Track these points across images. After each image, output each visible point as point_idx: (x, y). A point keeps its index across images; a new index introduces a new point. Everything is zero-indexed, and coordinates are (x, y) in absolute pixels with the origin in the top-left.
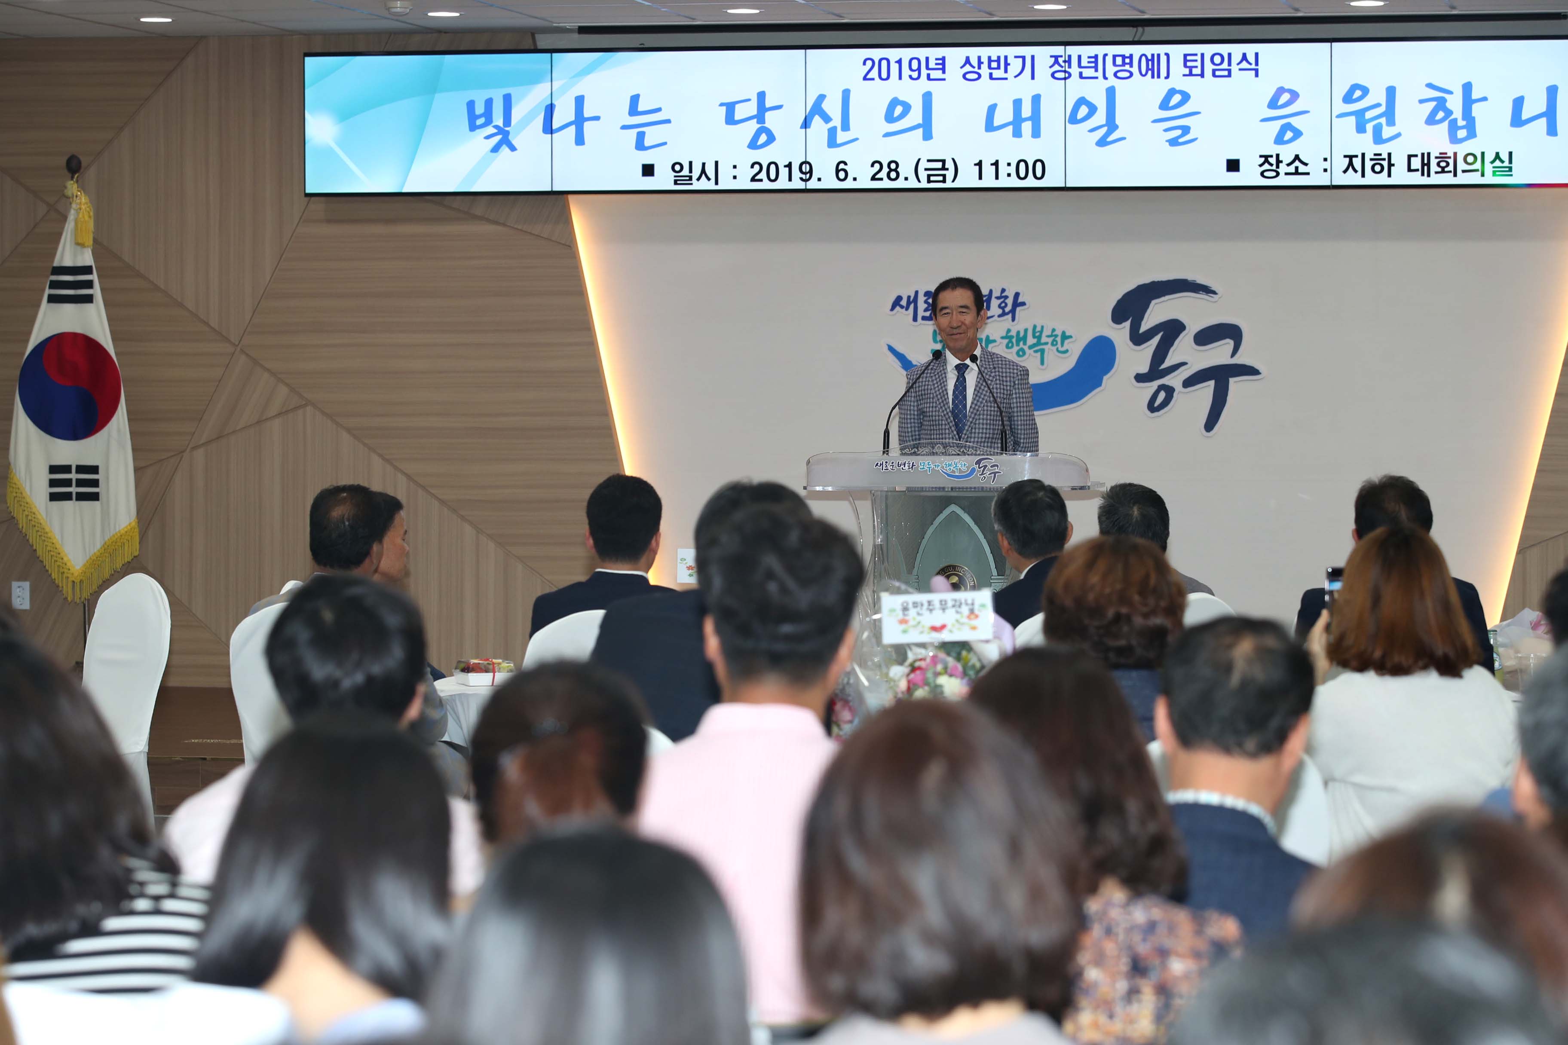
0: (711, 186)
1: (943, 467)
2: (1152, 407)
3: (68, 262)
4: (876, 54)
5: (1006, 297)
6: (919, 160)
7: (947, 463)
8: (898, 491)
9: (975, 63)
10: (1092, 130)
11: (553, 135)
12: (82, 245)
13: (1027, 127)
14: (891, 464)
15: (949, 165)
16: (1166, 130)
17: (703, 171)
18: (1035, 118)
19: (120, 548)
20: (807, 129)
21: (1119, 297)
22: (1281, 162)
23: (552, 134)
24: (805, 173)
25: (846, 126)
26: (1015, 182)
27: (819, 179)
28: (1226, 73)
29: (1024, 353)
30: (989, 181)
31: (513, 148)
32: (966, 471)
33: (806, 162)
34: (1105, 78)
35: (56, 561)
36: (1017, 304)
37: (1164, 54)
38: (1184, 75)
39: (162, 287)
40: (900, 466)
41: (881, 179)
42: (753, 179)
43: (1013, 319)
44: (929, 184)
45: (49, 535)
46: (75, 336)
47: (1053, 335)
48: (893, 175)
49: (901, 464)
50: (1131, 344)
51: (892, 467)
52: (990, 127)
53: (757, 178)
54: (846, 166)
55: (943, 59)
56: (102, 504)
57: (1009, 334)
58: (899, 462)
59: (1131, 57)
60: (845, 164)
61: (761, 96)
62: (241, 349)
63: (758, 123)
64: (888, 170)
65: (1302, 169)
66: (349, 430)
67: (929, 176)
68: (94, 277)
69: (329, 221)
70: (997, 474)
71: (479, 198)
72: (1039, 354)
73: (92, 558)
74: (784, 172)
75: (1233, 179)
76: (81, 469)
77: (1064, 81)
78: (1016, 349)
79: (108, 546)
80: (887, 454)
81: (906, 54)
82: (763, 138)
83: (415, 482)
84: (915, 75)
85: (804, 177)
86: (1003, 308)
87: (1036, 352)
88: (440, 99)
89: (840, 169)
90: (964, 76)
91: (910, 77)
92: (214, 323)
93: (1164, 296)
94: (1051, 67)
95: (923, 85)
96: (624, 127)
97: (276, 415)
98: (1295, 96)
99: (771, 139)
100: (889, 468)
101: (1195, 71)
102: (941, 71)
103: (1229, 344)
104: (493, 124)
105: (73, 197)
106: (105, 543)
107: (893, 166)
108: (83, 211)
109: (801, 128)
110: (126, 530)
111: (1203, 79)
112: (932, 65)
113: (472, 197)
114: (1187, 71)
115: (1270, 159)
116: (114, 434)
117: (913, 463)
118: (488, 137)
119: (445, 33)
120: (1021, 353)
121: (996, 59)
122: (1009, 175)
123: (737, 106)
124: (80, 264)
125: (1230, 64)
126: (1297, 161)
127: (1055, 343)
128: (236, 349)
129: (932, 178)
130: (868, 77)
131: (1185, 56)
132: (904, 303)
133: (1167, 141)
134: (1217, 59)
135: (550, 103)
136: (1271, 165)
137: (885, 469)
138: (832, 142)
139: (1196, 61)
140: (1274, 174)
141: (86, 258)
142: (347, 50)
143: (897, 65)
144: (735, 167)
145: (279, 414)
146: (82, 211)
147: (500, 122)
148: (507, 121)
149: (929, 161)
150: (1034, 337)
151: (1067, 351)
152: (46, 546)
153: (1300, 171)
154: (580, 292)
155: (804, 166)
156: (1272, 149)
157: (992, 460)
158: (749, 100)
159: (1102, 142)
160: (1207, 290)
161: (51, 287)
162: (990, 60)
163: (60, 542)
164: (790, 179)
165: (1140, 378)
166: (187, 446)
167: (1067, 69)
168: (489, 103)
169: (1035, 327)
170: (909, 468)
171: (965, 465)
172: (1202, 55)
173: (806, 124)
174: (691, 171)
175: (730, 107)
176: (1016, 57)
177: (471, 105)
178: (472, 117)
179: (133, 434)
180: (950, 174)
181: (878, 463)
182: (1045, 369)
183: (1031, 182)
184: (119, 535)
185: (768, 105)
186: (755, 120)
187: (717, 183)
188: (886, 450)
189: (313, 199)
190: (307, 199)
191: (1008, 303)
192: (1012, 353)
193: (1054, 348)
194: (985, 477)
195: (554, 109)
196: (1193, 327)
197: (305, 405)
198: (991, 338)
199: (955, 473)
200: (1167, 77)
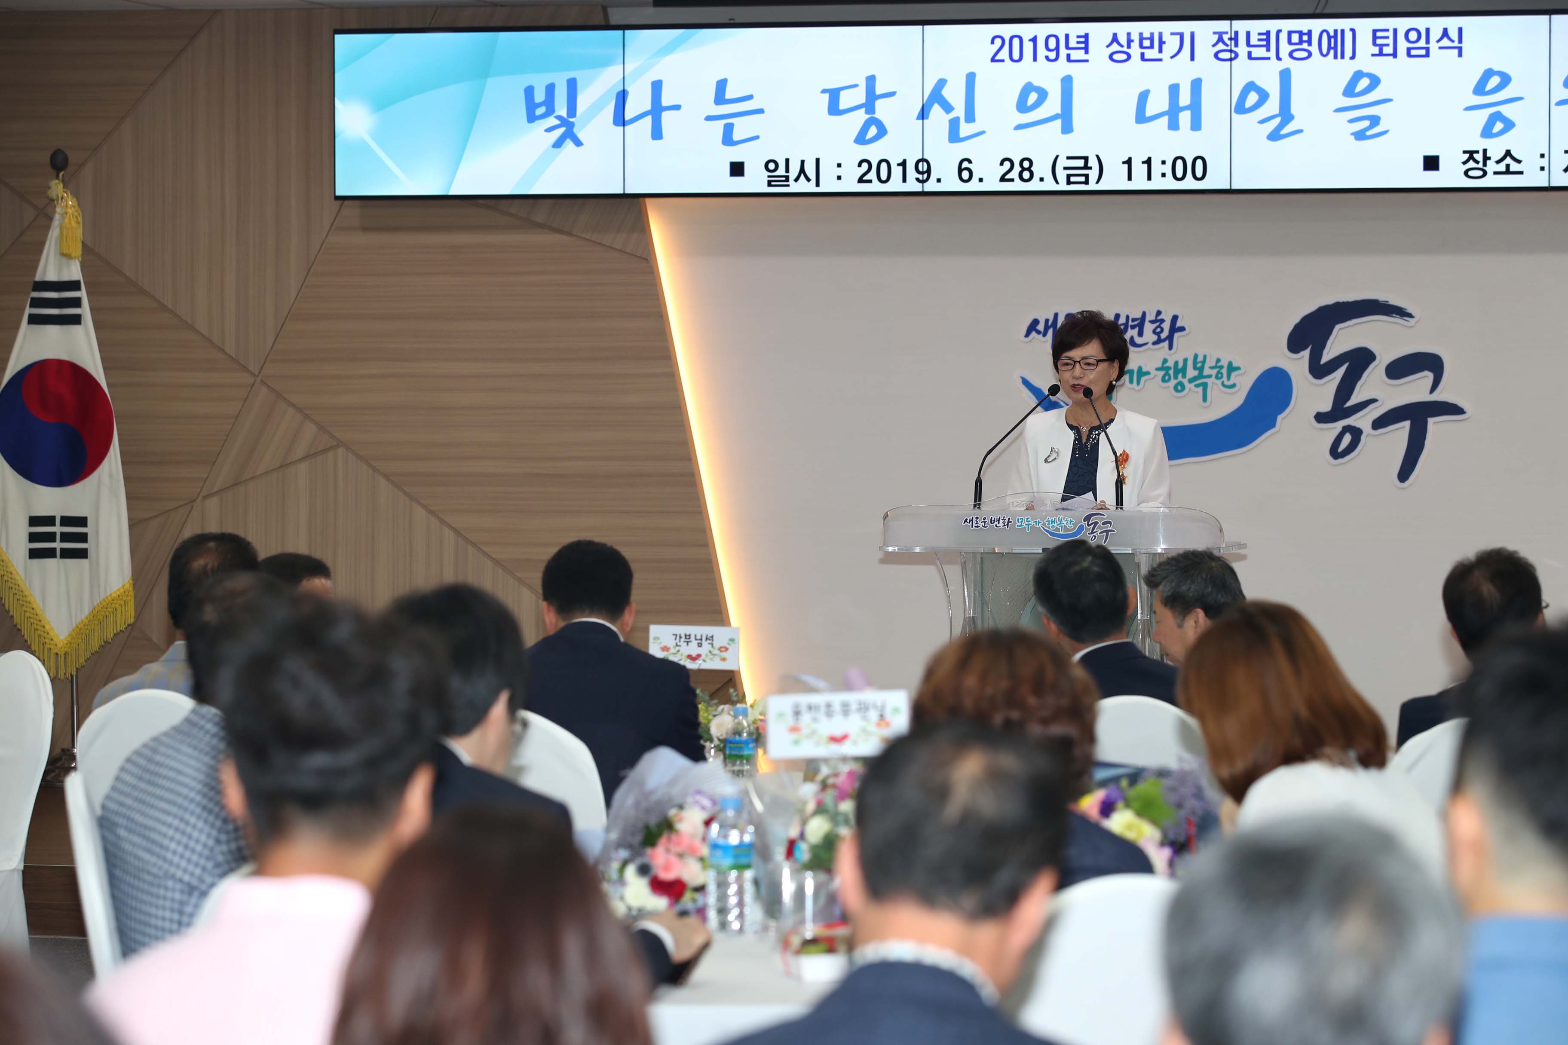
0: (811, 187)
1: (1044, 524)
2: (1335, 453)
3: (52, 276)
4: (1007, 30)
5: (1162, 321)
6: (1057, 157)
7: (1050, 520)
8: (997, 553)
9: (1123, 41)
10: (1262, 122)
11: (626, 127)
12: (67, 256)
13: (1185, 118)
14: (983, 520)
15: (1093, 162)
16: (1351, 121)
17: (802, 170)
18: (1195, 107)
19: (112, 614)
20: (925, 121)
21: (1297, 320)
22: (1489, 158)
23: (624, 126)
24: (922, 173)
25: (970, 117)
26: (1170, 184)
27: (939, 180)
28: (1423, 52)
29: (1183, 388)
30: (1140, 182)
31: (578, 143)
32: (1074, 528)
33: (923, 160)
34: (1278, 58)
35: (36, 630)
36: (1175, 329)
37: (1349, 30)
38: (1373, 55)
39: (170, 307)
40: (994, 522)
41: (1012, 180)
42: (861, 180)
43: (1171, 347)
44: (1068, 186)
45: (28, 599)
46: (60, 363)
47: (1217, 366)
48: (1026, 175)
49: (994, 520)
50: (1310, 377)
51: (983, 524)
52: (1141, 117)
53: (865, 178)
54: (971, 165)
55: (1086, 36)
56: (91, 563)
57: (1166, 365)
58: (992, 518)
59: (1309, 33)
60: (970, 161)
61: (871, 81)
62: (262, 380)
63: (867, 113)
64: (1020, 169)
65: (1514, 167)
66: (387, 476)
67: (1069, 176)
68: (83, 294)
69: (365, 229)
70: (1110, 533)
71: (540, 201)
72: (1200, 389)
73: (79, 626)
74: (897, 171)
75: (1431, 179)
76: (67, 521)
77: (1229, 62)
78: (1173, 382)
79: (98, 612)
80: (979, 508)
81: (1042, 30)
82: (873, 131)
83: (466, 540)
84: (1052, 55)
85: (920, 177)
86: (1158, 334)
87: (1197, 386)
88: (493, 83)
89: (964, 169)
90: (1111, 57)
91: (1047, 58)
92: (230, 348)
93: (1350, 319)
94: (1214, 46)
95: (1062, 67)
96: (709, 118)
97: (302, 459)
98: (1506, 80)
99: (882, 131)
100: (981, 524)
101: (1388, 50)
102: (1083, 51)
103: (1427, 377)
104: (556, 114)
105: (58, 200)
106: (94, 608)
107: (1026, 164)
108: (70, 216)
109: (918, 119)
110: (118, 593)
111: (1395, 60)
112: (1073, 43)
113: (531, 201)
114: (1376, 50)
115: (1475, 156)
116: (106, 479)
117: (1009, 519)
118: (549, 130)
119: (501, 6)
120: (1179, 388)
121: (1148, 36)
122: (1164, 175)
123: (842, 93)
124: (66, 277)
125: (1428, 42)
126: (1508, 158)
127: (1220, 376)
128: (255, 381)
129: (1073, 179)
130: (997, 58)
131: (1375, 32)
132: (1041, 327)
133: (1352, 134)
134: (1413, 36)
135: (622, 89)
136: (1477, 162)
137: (975, 527)
138: (954, 136)
139: (1387, 37)
140: (1480, 173)
141: (74, 272)
142: (386, 26)
143: (1031, 44)
144: (839, 165)
145: (306, 457)
146: (68, 215)
147: (563, 113)
148: (572, 109)
149: (1068, 158)
150: (1195, 368)
151: (1234, 386)
152: (25, 611)
153: (1511, 169)
154: (661, 315)
155: (920, 164)
156: (1478, 144)
157: (1104, 515)
158: (856, 86)
159: (1274, 136)
160: (1401, 313)
161: (31, 306)
162: (1141, 39)
163: (41, 607)
164: (904, 180)
165: (1321, 418)
166: (199, 495)
167: (1233, 48)
168: (550, 89)
169: (1196, 356)
170: (1004, 525)
171: (1071, 521)
172: (1395, 31)
173: (923, 115)
174: (787, 170)
175: (834, 95)
176: (1172, 34)
177: (529, 92)
178: (531, 105)
179: (126, 479)
180: (1093, 174)
181: (967, 519)
182: (1208, 407)
183: (1190, 183)
184: (110, 599)
185: (879, 91)
186: (863, 110)
187: (818, 185)
188: (978, 502)
189: (346, 202)
190: (339, 202)
191: (1164, 328)
192: (1169, 387)
193: (1219, 382)
194: (1095, 537)
195: (627, 97)
196: (1385, 356)
197: (337, 446)
198: (1144, 370)
199: (1059, 532)
200: (1353, 57)
